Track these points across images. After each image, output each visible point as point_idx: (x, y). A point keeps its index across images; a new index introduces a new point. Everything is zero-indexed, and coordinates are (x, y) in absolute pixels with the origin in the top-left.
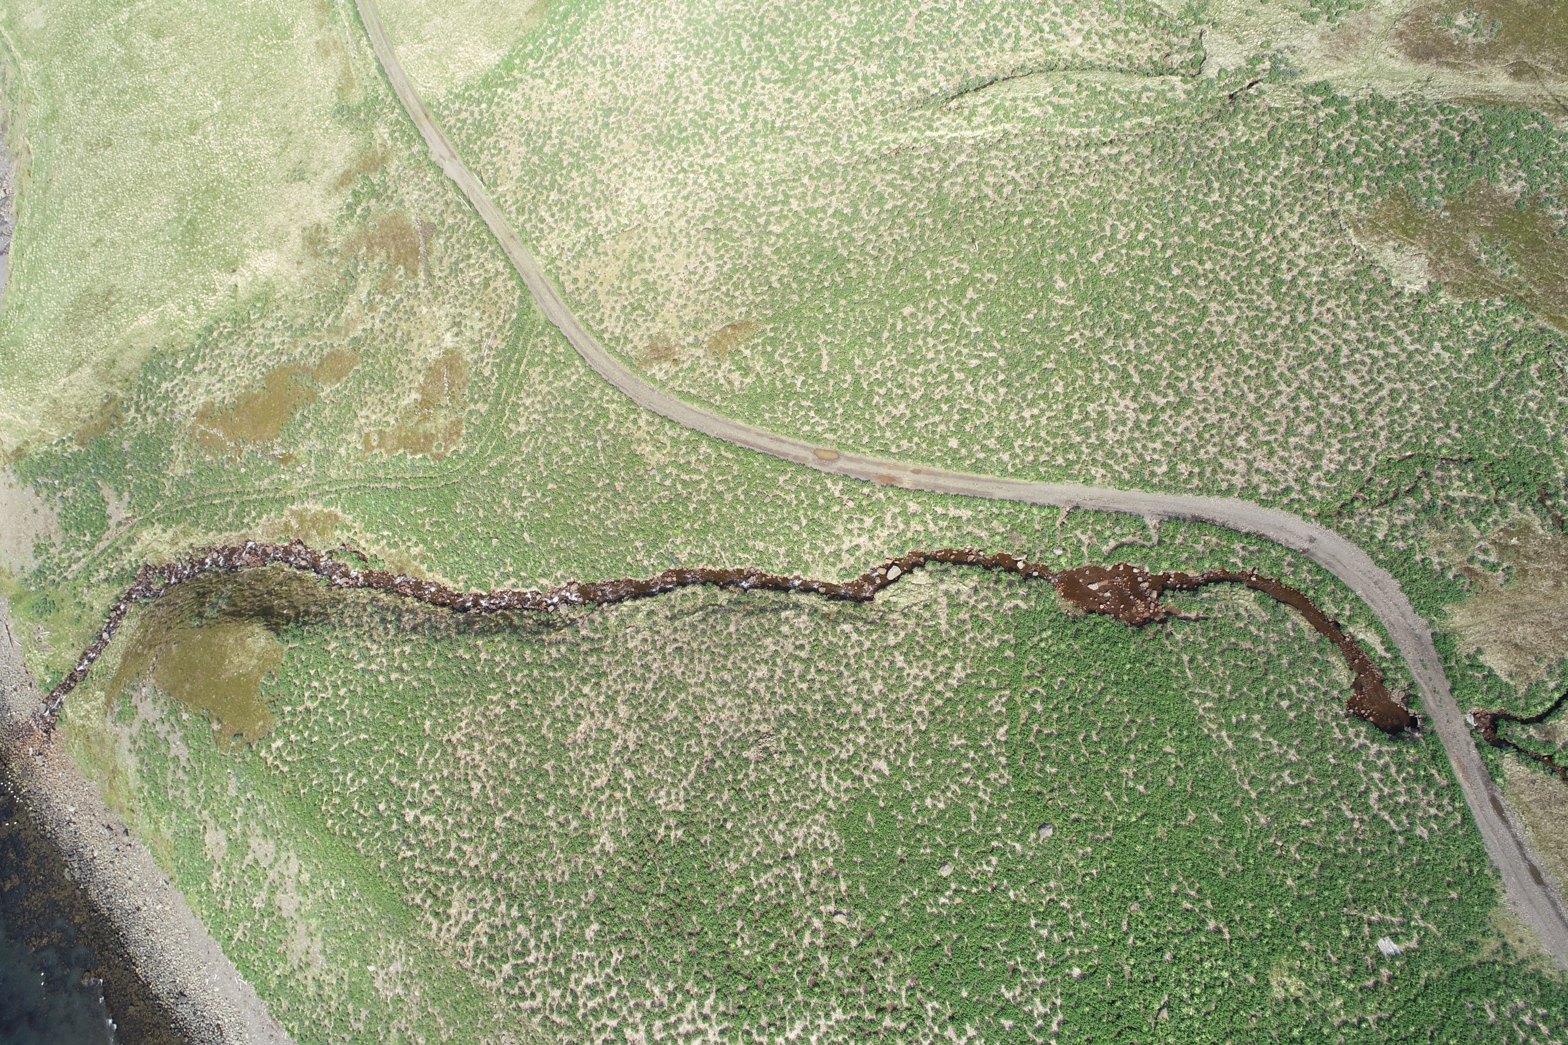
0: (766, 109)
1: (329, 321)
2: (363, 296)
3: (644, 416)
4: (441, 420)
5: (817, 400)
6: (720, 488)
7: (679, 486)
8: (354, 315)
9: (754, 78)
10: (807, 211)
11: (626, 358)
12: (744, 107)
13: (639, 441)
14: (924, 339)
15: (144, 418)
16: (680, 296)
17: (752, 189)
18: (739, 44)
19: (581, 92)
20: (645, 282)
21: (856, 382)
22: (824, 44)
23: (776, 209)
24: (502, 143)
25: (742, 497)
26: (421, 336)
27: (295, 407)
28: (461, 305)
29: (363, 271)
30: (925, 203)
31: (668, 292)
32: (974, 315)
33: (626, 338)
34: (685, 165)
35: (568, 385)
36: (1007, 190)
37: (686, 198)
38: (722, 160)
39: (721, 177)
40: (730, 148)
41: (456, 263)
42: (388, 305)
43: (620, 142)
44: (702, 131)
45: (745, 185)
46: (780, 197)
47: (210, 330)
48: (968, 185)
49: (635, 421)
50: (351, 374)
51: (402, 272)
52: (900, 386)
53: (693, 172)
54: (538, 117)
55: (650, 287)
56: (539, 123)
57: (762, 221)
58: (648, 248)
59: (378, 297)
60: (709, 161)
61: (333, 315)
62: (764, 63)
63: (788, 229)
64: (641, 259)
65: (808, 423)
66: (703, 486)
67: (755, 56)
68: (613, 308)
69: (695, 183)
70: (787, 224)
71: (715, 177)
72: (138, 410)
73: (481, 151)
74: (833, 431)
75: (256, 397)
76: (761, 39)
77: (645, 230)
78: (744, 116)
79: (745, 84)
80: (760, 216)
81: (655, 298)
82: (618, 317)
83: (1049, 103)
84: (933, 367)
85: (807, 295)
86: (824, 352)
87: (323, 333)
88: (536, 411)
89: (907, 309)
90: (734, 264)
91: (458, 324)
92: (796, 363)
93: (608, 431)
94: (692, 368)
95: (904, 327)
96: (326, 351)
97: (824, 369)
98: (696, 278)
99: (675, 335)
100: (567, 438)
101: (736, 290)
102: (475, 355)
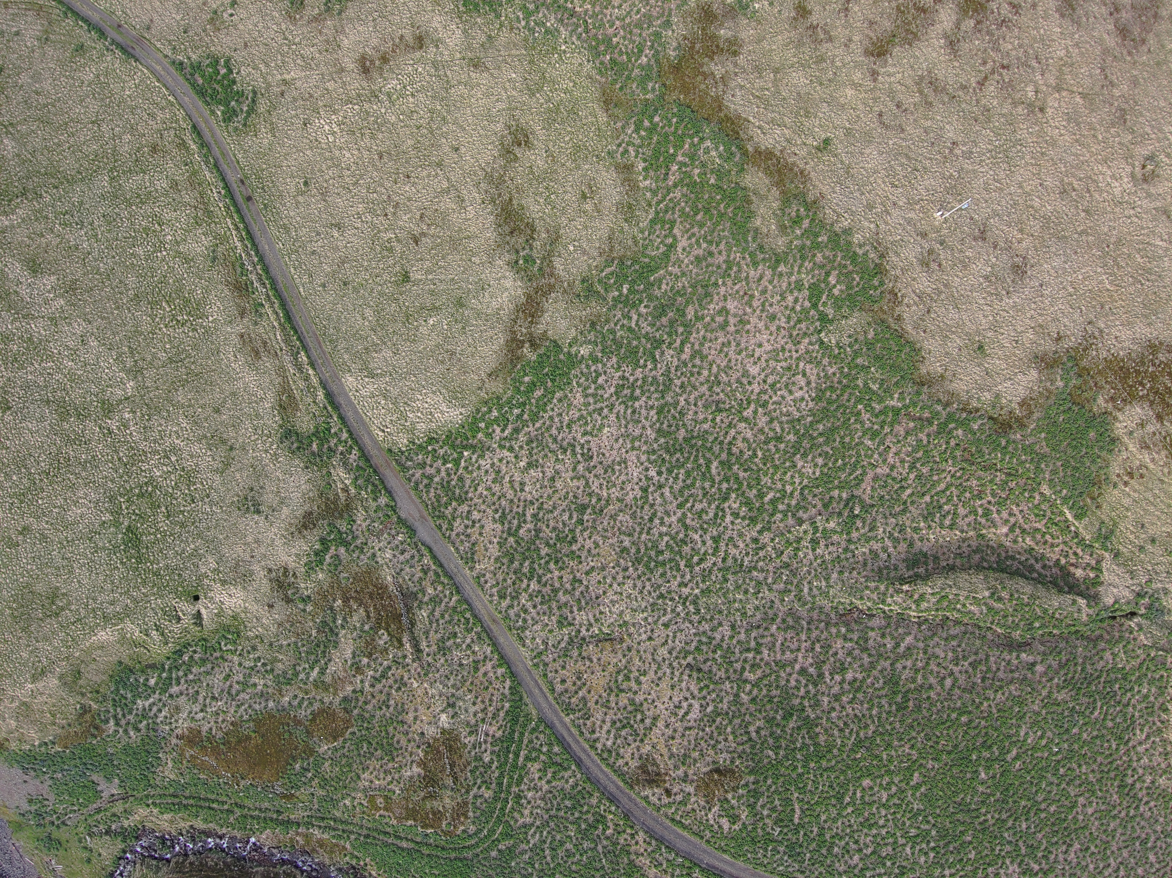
2: (348, 654)
3: (641, 833)
5: (791, 847)
10: (776, 663)
13: (637, 854)
15: (126, 731)
17: (726, 629)
18: (708, 467)
19: (553, 479)
20: (632, 702)
21: (821, 834)
22: (789, 488)
24: (476, 515)
26: (416, 710)
27: (294, 759)
28: (453, 686)
29: (343, 626)
38: (697, 591)
39: (698, 612)
42: (376, 670)
43: (597, 545)
47: (179, 653)
48: (917, 671)
49: (632, 836)
50: (347, 735)
51: (386, 637)
52: (856, 842)
53: (672, 599)
54: (510, 494)
55: (638, 708)
56: (511, 501)
57: (738, 666)
58: (633, 669)
59: (365, 660)
62: (733, 495)
65: (782, 864)
68: (603, 721)
69: (673, 611)
71: (692, 608)
72: (117, 724)
73: (454, 519)
75: (248, 738)
77: (629, 649)
80: (736, 661)
82: (609, 732)
83: (985, 604)
84: (883, 832)
85: (782, 753)
86: (797, 807)
87: (310, 686)
88: (539, 807)
89: (866, 782)
90: (716, 707)
91: (452, 705)
92: (774, 815)
93: (607, 838)
94: (683, 803)
95: (862, 797)
96: (316, 706)
97: (796, 821)
98: (681, 712)
99: (664, 763)
100: (570, 837)
101: (720, 734)
102: (472, 739)
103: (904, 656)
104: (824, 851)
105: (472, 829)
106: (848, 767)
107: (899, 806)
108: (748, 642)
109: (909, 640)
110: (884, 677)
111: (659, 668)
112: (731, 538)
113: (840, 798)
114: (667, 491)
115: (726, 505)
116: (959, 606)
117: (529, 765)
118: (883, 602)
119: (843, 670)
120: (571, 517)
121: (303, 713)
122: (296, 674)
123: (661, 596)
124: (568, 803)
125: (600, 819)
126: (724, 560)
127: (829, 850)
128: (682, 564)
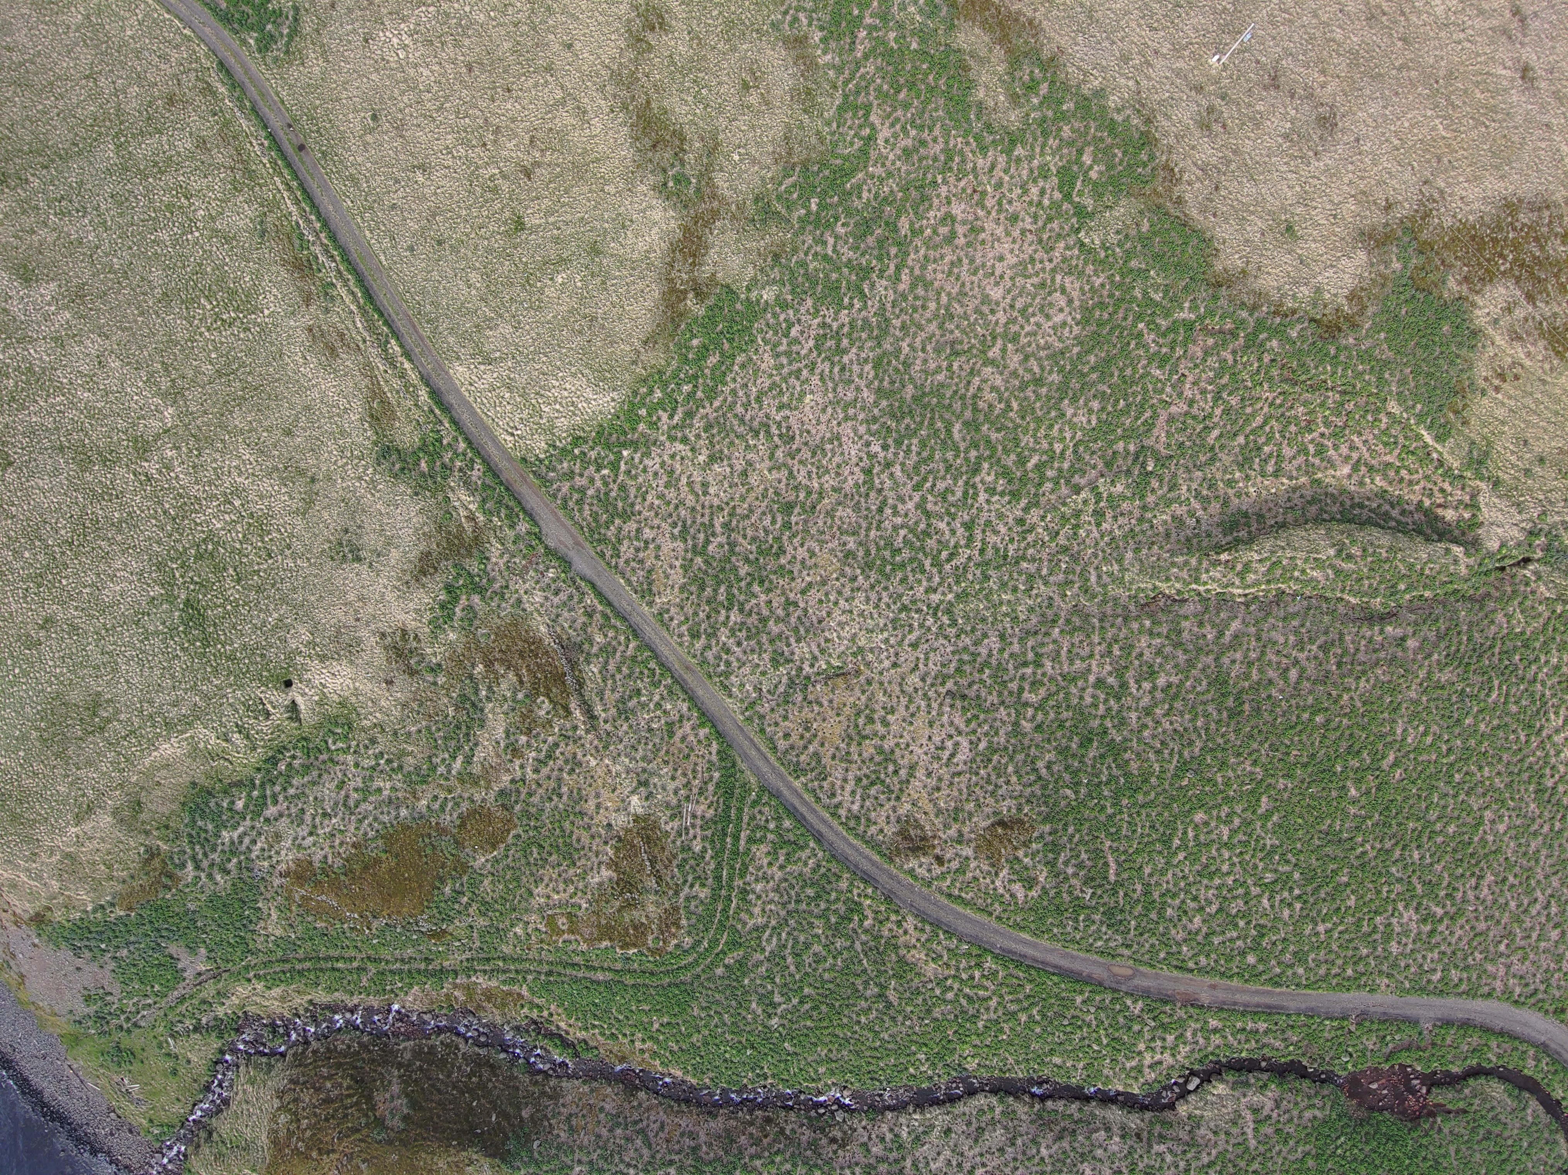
0: (996, 532)
1: (458, 764)
2: (500, 733)
3: (910, 919)
4: (651, 908)
5: (1109, 913)
6: (1013, 1007)
7: (964, 1002)
8: (494, 761)
9: (974, 486)
10: (1064, 677)
11: (875, 845)
12: (968, 526)
13: (908, 947)
14: (1218, 850)
15: (210, 876)
16: (929, 774)
17: (993, 641)
18: (949, 431)
19: (744, 473)
20: (880, 750)
21: (1147, 893)
22: (1058, 447)
23: (1029, 671)
24: (648, 533)
25: (1038, 1018)
26: (598, 796)
27: (442, 880)
28: (643, 759)
29: (488, 698)
30: (1204, 683)
31: (912, 767)
32: (1269, 825)
33: (868, 820)
34: (906, 600)
35: (807, 870)
36: (1293, 674)
37: (914, 645)
38: (950, 597)
39: (954, 623)
40: (958, 582)
41: (623, 701)
42: (539, 750)
43: (812, 554)
44: (920, 555)
45: (985, 635)
46: (1030, 656)
47: (273, 761)
48: (1250, 664)
49: (899, 924)
50: (510, 840)
51: (547, 705)
52: (1195, 899)
53: (919, 611)
54: (690, 501)
55: (888, 757)
56: (693, 509)
57: (1014, 686)
58: (877, 707)
59: (523, 739)
60: (935, 598)
61: (460, 759)
62: (986, 465)
63: (1046, 699)
64: (870, 720)
65: (1100, 938)
66: (993, 1003)
67: (973, 453)
68: (845, 780)
69: (921, 626)
70: (1042, 692)
71: (945, 620)
72: (198, 867)
73: (620, 541)
74: (1128, 946)
75: (378, 861)
76: (978, 429)
77: (869, 682)
78: (970, 539)
79: (966, 493)
80: (1011, 680)
81: (896, 772)
82: (853, 792)
83: (1331, 566)
84: (1230, 881)
85: (1083, 791)
86: (1110, 859)
87: (454, 782)
88: (771, 901)
89: (1199, 816)
90: (989, 742)
91: (646, 784)
92: (1082, 873)
93: (866, 931)
94: (961, 870)
95: (1196, 837)
96: (465, 807)
97: (1112, 878)
98: (946, 754)
99: (930, 823)
100: (818, 936)
101: (999, 776)
102: (676, 824)
103: (1232, 647)
104: (1153, 915)
105: (688, 941)
106: (1173, 798)
107: (1245, 843)
108: (1024, 654)
109: (1235, 625)
110: (1207, 677)
111: (910, 701)
112: (988, 523)
113: (1166, 841)
114: (897, 470)
115: (977, 479)
116: (1296, 574)
117: (754, 848)
118: (1197, 580)
119: (1152, 674)
120: (774, 521)
121: (448, 819)
122: (434, 768)
123: (904, 608)
124: (810, 892)
125: (855, 908)
126: (982, 551)
127: (1161, 913)
128: (927, 563)
